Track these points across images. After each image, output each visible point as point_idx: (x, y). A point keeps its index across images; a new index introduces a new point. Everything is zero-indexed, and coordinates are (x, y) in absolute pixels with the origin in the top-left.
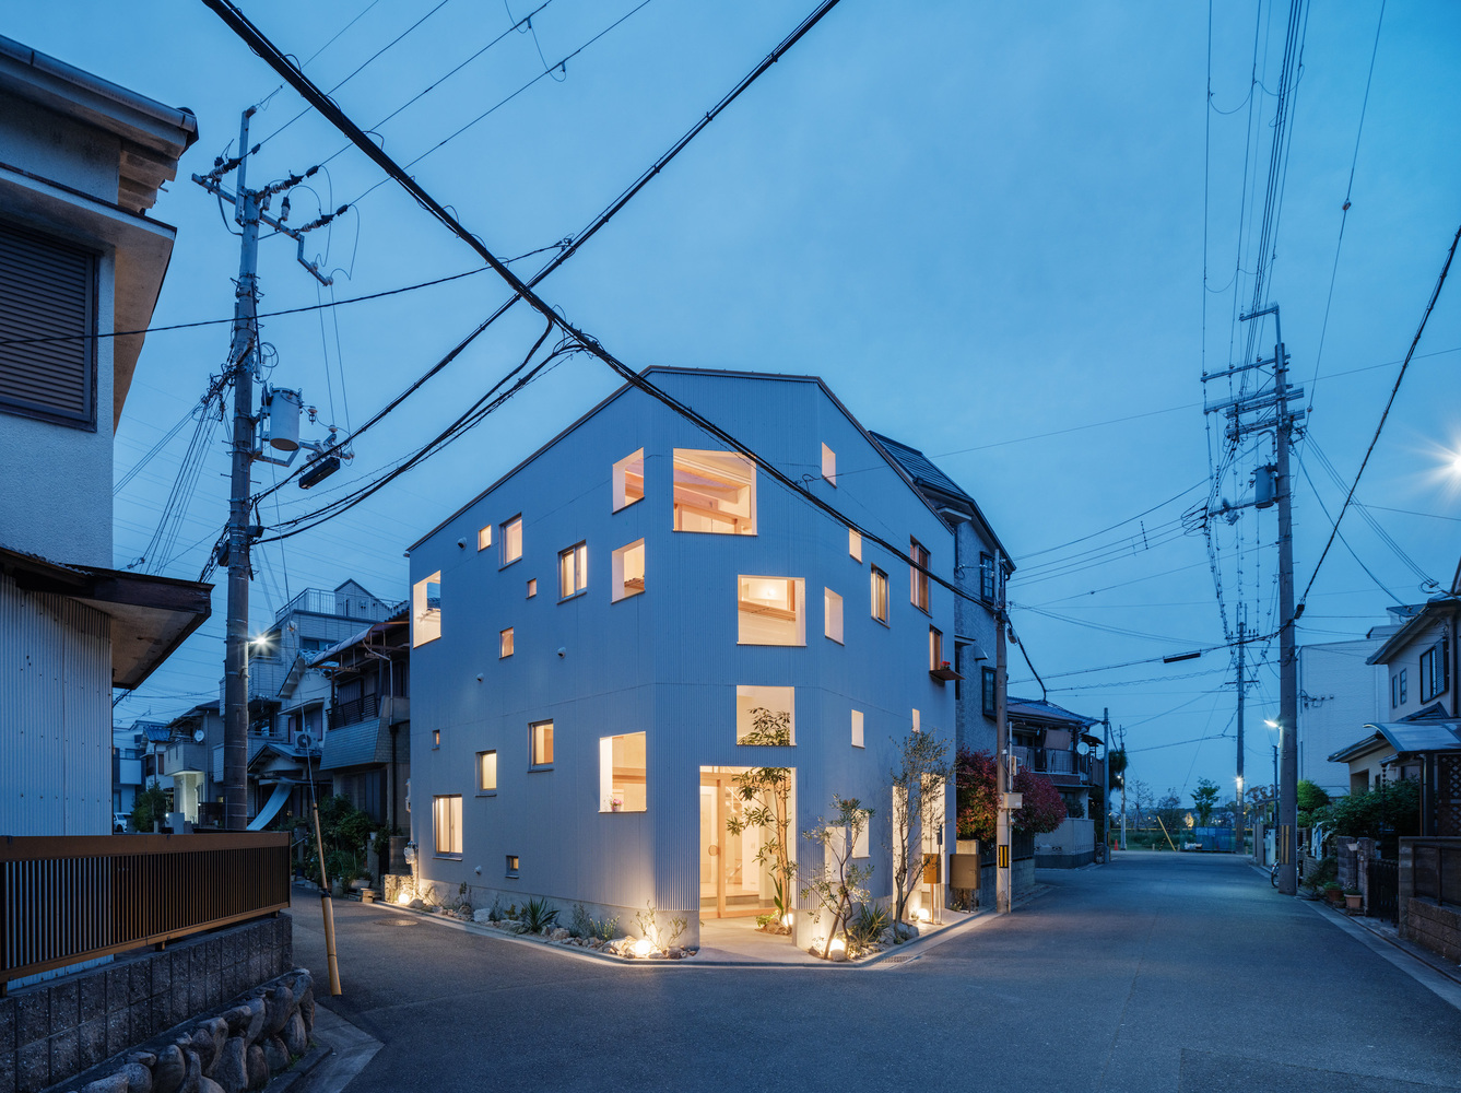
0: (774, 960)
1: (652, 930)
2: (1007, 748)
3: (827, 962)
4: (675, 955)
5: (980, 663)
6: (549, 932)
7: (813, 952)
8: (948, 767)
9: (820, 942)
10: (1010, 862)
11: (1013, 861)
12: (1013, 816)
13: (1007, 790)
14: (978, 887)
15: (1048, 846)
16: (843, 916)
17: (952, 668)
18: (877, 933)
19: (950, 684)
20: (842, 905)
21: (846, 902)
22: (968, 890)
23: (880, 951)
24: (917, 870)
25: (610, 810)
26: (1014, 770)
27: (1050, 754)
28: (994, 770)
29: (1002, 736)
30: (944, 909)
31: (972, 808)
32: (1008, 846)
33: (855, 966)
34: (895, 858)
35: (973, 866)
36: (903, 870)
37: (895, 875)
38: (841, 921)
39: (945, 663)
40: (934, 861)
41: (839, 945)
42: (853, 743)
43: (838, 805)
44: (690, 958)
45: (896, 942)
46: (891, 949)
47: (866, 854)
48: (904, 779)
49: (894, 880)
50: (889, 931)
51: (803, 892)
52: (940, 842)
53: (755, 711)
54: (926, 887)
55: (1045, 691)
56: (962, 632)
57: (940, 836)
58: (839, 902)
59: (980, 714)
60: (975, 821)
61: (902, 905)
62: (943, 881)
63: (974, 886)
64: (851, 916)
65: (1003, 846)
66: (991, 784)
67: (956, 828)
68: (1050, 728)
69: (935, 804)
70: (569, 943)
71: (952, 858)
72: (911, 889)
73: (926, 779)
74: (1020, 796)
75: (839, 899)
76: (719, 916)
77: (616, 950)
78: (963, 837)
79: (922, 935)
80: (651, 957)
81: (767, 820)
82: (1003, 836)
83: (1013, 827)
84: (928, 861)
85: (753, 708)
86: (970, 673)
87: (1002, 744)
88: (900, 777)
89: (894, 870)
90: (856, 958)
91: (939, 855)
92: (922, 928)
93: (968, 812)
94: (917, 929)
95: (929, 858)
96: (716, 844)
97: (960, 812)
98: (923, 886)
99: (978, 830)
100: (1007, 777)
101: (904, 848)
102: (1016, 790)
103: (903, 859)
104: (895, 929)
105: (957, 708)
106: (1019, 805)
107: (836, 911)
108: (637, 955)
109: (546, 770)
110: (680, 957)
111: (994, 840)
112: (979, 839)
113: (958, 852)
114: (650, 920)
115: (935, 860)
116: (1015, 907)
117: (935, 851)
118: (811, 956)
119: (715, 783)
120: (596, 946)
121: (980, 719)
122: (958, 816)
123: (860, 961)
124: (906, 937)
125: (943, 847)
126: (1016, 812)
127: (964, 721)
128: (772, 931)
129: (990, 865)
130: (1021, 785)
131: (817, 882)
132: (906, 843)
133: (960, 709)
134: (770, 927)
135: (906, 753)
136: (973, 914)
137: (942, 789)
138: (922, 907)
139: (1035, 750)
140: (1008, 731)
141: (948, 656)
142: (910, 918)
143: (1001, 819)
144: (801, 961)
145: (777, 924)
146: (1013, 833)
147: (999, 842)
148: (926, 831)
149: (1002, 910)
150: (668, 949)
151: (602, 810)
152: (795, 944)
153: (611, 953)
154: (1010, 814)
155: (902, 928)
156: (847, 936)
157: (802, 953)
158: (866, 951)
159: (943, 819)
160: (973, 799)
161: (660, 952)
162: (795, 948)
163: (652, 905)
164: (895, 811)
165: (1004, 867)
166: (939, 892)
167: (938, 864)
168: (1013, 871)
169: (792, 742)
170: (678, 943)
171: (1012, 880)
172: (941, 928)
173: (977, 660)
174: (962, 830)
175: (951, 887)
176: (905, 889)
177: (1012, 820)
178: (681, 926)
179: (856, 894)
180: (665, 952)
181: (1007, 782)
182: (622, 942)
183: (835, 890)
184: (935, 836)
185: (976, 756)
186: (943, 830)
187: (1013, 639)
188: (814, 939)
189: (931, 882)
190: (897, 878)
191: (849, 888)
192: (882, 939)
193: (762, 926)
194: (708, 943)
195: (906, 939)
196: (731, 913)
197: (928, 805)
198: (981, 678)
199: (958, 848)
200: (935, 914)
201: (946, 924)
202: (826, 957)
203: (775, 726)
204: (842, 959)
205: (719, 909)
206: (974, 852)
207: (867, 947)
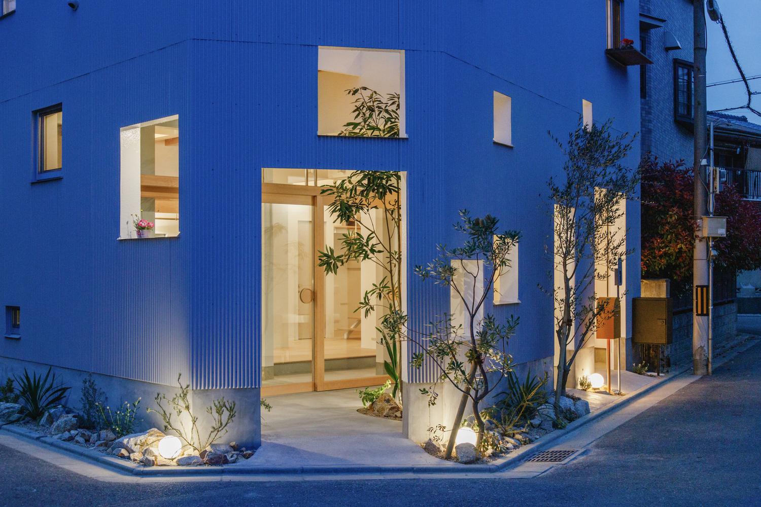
0: (369, 462)
1: (184, 421)
2: (707, 157)
3: (449, 464)
4: (218, 459)
5: (673, 54)
6: (51, 420)
7: (430, 448)
8: (630, 176)
9: (439, 433)
10: (711, 307)
11: (714, 305)
12: (715, 247)
13: (707, 213)
14: (669, 341)
15: (750, 287)
16: (472, 392)
17: (637, 46)
18: (529, 413)
19: (634, 71)
20: (473, 375)
21: (478, 372)
22: (657, 347)
23: (531, 441)
24: (587, 321)
25: (135, 236)
26: (716, 186)
27: (751, 177)
28: (690, 187)
29: (701, 142)
30: (624, 371)
31: (661, 236)
32: (707, 287)
33: (490, 470)
34: (556, 305)
35: (662, 313)
36: (567, 322)
37: (556, 328)
38: (470, 402)
39: (627, 41)
40: (609, 307)
41: (468, 436)
42: (496, 139)
43: (467, 227)
44: (242, 463)
45: (556, 426)
46: (548, 437)
47: (514, 299)
48: (567, 192)
49: (556, 334)
50: (547, 410)
51: (416, 359)
52: (618, 282)
53: (356, 92)
54: (602, 343)
55: (750, 94)
56: (649, 10)
57: (618, 273)
58: (468, 371)
59: (671, 119)
60: (666, 254)
61: (566, 369)
62: (623, 334)
63: (663, 340)
64: (486, 392)
65: (702, 287)
66: (687, 206)
67: (640, 263)
68: (752, 146)
69: (612, 229)
70: (71, 439)
71: (635, 303)
72: (580, 345)
73: (599, 194)
74: (724, 220)
75: (468, 367)
76: (315, 389)
77: (130, 451)
78: (649, 275)
79: (594, 413)
80: (180, 463)
81: (373, 251)
82: (701, 273)
83: (714, 262)
84: (601, 308)
85: (352, 87)
86: (660, 64)
87: (701, 152)
88: (562, 189)
89: (556, 322)
90: (494, 455)
91: (617, 300)
92: (594, 400)
93: (657, 242)
94: (587, 404)
95: (603, 305)
96: (311, 288)
97: (646, 242)
98: (596, 341)
99: (669, 265)
100: (706, 195)
101: (568, 290)
102: (718, 213)
103: (568, 306)
104: (556, 407)
105: (642, 109)
106: (722, 232)
107: (463, 386)
108: (160, 460)
109: (54, 179)
110: (226, 461)
111: (690, 278)
112: (671, 277)
113: (643, 295)
114: (182, 404)
115: (611, 307)
116: (717, 365)
117: (613, 294)
118: (426, 455)
119: (310, 200)
120: (107, 444)
121: (670, 125)
122: (643, 247)
123: (499, 462)
124: (571, 416)
125: (623, 288)
126: (718, 242)
127: (651, 126)
128: (379, 413)
129: (684, 312)
130: (724, 207)
131: (434, 342)
132: (572, 283)
133: (646, 110)
134: (379, 405)
135: (572, 157)
136: (663, 377)
137: (621, 206)
138: (596, 370)
139: (735, 172)
140: (709, 135)
141: (632, 33)
142: (579, 387)
143: (700, 250)
144: (409, 464)
145: (388, 401)
146: (715, 269)
147: (697, 282)
148: (601, 267)
149: (701, 371)
150: (208, 449)
151: (123, 235)
152: (405, 435)
153: (123, 457)
154: (711, 244)
155: (565, 403)
156: (481, 424)
157: (413, 450)
158: (510, 443)
159: (623, 249)
160: (663, 225)
161: (197, 453)
162: (405, 442)
163: (186, 380)
164: (556, 238)
165: (702, 314)
166: (617, 349)
167: (616, 312)
168: (713, 318)
169: (403, 134)
170: (224, 438)
171: (714, 330)
172: (620, 399)
173: (667, 49)
174: (648, 266)
175: (633, 342)
176: (571, 347)
177: (713, 253)
178: (226, 414)
179: (494, 358)
180: (202, 455)
181: (706, 202)
182: (142, 438)
183: (462, 355)
184: (612, 274)
185: (667, 168)
186: (624, 264)
187: (715, 16)
188: (430, 430)
189: (609, 338)
190: (558, 332)
191: (482, 351)
192: (536, 421)
193: (368, 404)
194: (278, 436)
195: (571, 420)
196: (333, 383)
197: (603, 230)
198: (672, 74)
199: (642, 289)
200: (610, 379)
201: (628, 394)
202: (448, 457)
203: (384, 114)
204: (473, 459)
205: (314, 378)
206: (663, 295)
207: (513, 437)
